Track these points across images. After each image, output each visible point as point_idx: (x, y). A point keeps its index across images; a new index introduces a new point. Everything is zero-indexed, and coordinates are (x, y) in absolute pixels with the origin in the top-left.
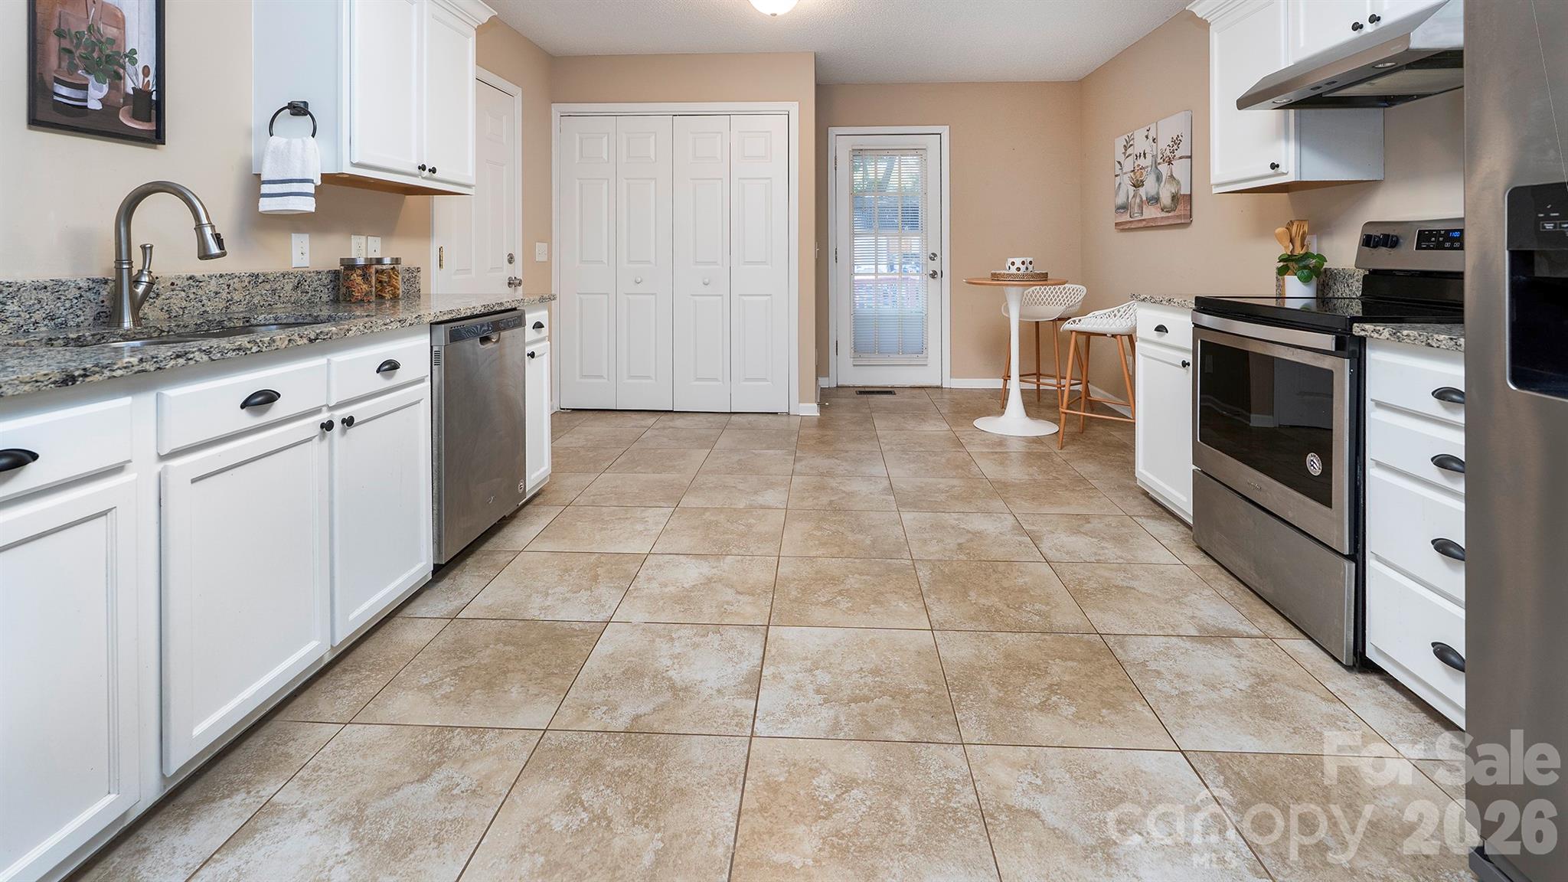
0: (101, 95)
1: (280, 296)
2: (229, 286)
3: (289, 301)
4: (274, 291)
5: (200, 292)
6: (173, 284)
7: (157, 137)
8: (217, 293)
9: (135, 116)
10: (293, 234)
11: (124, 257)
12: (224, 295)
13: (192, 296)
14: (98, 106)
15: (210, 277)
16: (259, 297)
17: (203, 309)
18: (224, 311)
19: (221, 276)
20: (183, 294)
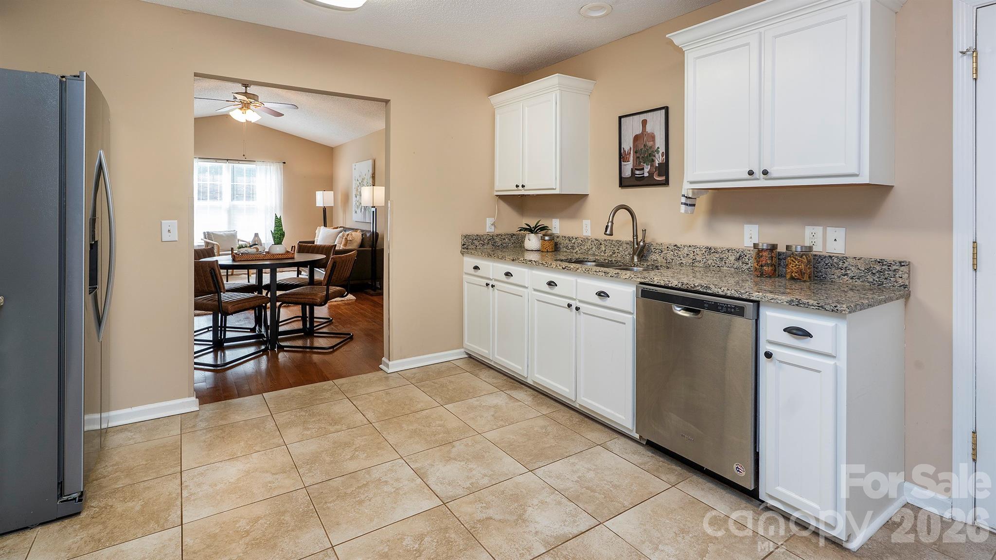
0: (648, 170)
1: (725, 263)
2: (694, 252)
3: (732, 267)
4: (721, 259)
5: (680, 253)
6: (668, 247)
7: (666, 183)
8: (687, 255)
9: (659, 175)
10: (745, 225)
11: (635, 234)
12: (691, 256)
13: (676, 254)
14: (647, 175)
15: (684, 246)
16: (711, 261)
17: (681, 261)
18: (691, 264)
19: (690, 246)
20: (672, 252)
